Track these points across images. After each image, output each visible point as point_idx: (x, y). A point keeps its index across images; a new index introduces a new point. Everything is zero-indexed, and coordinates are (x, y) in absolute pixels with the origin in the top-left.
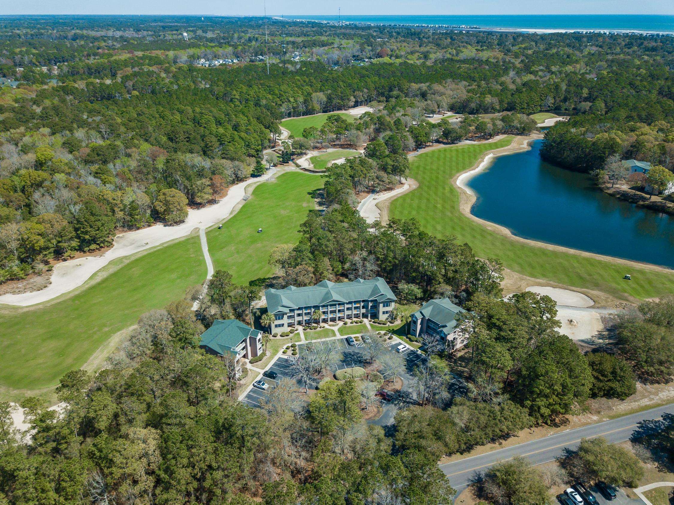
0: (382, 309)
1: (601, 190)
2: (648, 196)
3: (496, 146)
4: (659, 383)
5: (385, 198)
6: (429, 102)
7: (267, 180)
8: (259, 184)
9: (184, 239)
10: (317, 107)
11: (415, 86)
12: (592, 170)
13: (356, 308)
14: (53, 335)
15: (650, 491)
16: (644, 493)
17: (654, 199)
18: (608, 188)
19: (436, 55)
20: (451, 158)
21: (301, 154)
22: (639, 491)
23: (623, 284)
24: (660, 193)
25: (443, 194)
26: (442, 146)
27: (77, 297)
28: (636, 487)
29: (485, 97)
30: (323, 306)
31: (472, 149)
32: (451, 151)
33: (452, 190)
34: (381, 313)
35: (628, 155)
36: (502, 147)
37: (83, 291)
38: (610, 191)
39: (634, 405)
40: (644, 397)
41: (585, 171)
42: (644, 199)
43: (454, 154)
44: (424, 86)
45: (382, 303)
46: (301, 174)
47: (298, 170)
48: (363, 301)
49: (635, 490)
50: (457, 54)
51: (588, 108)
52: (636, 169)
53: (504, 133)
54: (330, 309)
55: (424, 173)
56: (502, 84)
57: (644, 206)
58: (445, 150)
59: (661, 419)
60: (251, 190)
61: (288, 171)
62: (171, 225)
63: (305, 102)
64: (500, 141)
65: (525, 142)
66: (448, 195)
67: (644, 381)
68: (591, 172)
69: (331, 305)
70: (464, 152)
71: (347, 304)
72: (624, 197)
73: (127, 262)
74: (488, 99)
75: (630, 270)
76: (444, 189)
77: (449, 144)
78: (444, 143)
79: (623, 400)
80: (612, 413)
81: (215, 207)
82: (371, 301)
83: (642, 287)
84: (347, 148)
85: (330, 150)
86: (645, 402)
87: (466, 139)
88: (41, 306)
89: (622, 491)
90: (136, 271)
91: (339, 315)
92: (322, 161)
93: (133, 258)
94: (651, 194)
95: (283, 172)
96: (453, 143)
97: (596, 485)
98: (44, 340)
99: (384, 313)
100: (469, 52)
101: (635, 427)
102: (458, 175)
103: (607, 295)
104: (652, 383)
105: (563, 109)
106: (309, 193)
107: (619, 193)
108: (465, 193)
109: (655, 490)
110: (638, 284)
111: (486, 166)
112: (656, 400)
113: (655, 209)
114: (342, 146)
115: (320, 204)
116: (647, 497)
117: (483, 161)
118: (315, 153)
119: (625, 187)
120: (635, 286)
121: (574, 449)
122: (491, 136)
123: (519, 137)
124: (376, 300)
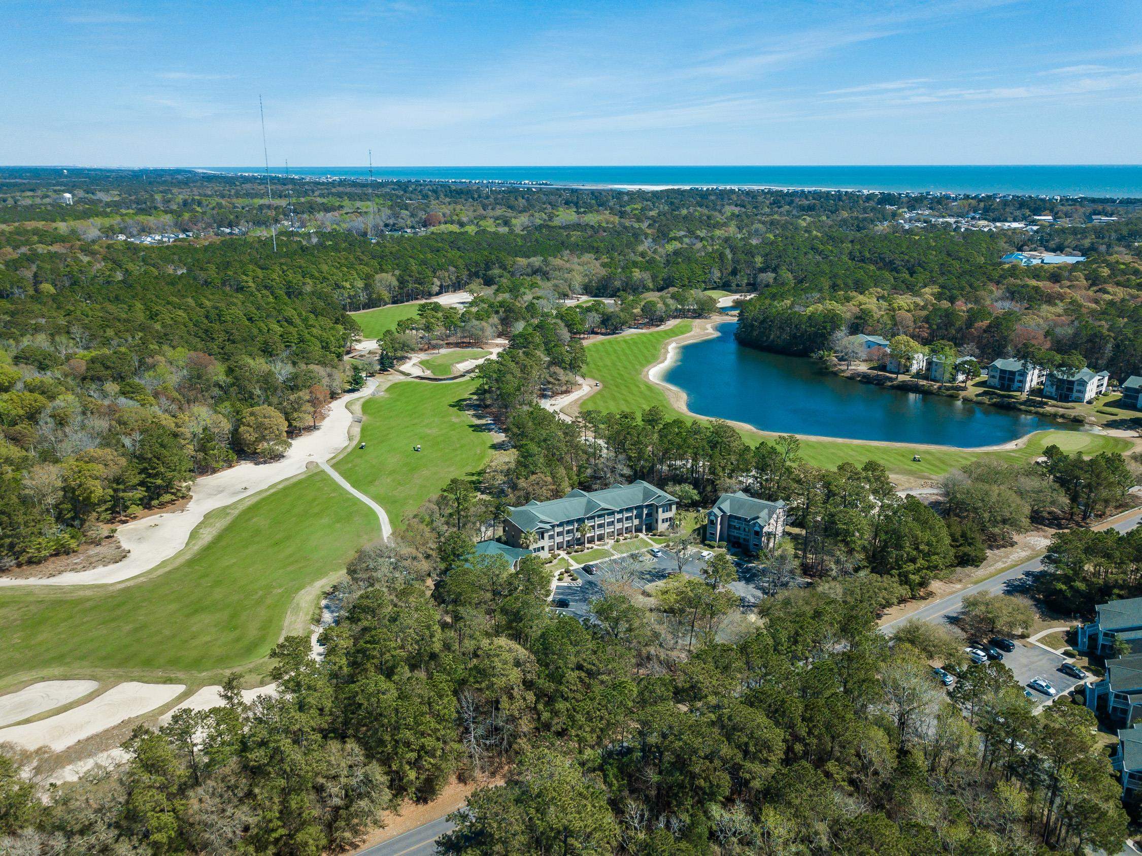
0: (661, 515)
1: (835, 374)
2: (894, 376)
3: (673, 333)
4: (1004, 547)
5: (567, 403)
6: (556, 281)
7: (373, 394)
8: (363, 400)
9: (303, 477)
10: (386, 295)
11: (522, 261)
12: (813, 351)
13: (627, 519)
14: (197, 609)
15: (1043, 638)
16: (1038, 641)
17: (902, 378)
18: (843, 371)
19: (520, 222)
20: (623, 350)
21: (403, 359)
22: (1032, 640)
23: (915, 466)
24: (907, 371)
25: (641, 392)
26: (600, 337)
27: (190, 563)
28: (1028, 637)
29: (631, 272)
30: (588, 519)
31: (645, 339)
32: (618, 342)
33: (650, 387)
34: (660, 522)
35: (855, 329)
36: (683, 333)
37: (195, 555)
38: (847, 374)
39: (992, 569)
40: (998, 561)
41: (804, 353)
42: (891, 379)
43: (624, 346)
44: (536, 261)
45: (662, 506)
46: (418, 384)
47: (409, 379)
48: (636, 508)
49: (1028, 640)
50: (551, 219)
51: (771, 281)
52: (869, 345)
53: (675, 317)
54: (598, 521)
55: (599, 370)
56: (643, 255)
57: (893, 387)
58: (609, 342)
59: (1024, 576)
60: (357, 408)
61: (397, 381)
62: (265, 462)
63: (367, 287)
64: (676, 326)
65: (709, 326)
66: (647, 393)
67: (991, 547)
68: (813, 355)
69: (599, 516)
70: (635, 343)
71: (619, 512)
72: (866, 379)
73: (236, 512)
74: (637, 274)
75: (914, 452)
76: (638, 387)
77: (609, 334)
78: (602, 334)
79: (977, 566)
80: (974, 580)
81: (316, 434)
82: (647, 506)
83: (937, 466)
84: (467, 347)
85: (443, 351)
86: (1000, 565)
87: (630, 327)
88: (142, 579)
89: (1016, 642)
90: (260, 521)
91: (609, 530)
92: (439, 365)
93: (241, 507)
94: (898, 373)
95: (389, 384)
96: (614, 333)
97: (989, 642)
98: (188, 616)
99: (663, 521)
100: (566, 216)
101: (1003, 587)
102: (646, 369)
103: (907, 477)
104: (998, 548)
105: (734, 285)
106: (451, 406)
107: (858, 375)
108: (670, 390)
109: (1047, 636)
110: (929, 464)
111: (675, 358)
112: (1009, 562)
113: (905, 388)
114: (457, 345)
115: (479, 417)
116: (1042, 643)
117: (667, 352)
118: (423, 356)
119: (863, 368)
120: (928, 466)
121: (955, 615)
122: (662, 320)
123: (698, 321)
124: (651, 505)
